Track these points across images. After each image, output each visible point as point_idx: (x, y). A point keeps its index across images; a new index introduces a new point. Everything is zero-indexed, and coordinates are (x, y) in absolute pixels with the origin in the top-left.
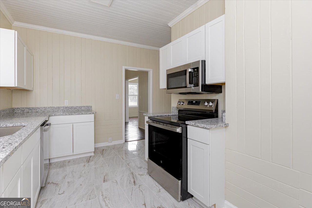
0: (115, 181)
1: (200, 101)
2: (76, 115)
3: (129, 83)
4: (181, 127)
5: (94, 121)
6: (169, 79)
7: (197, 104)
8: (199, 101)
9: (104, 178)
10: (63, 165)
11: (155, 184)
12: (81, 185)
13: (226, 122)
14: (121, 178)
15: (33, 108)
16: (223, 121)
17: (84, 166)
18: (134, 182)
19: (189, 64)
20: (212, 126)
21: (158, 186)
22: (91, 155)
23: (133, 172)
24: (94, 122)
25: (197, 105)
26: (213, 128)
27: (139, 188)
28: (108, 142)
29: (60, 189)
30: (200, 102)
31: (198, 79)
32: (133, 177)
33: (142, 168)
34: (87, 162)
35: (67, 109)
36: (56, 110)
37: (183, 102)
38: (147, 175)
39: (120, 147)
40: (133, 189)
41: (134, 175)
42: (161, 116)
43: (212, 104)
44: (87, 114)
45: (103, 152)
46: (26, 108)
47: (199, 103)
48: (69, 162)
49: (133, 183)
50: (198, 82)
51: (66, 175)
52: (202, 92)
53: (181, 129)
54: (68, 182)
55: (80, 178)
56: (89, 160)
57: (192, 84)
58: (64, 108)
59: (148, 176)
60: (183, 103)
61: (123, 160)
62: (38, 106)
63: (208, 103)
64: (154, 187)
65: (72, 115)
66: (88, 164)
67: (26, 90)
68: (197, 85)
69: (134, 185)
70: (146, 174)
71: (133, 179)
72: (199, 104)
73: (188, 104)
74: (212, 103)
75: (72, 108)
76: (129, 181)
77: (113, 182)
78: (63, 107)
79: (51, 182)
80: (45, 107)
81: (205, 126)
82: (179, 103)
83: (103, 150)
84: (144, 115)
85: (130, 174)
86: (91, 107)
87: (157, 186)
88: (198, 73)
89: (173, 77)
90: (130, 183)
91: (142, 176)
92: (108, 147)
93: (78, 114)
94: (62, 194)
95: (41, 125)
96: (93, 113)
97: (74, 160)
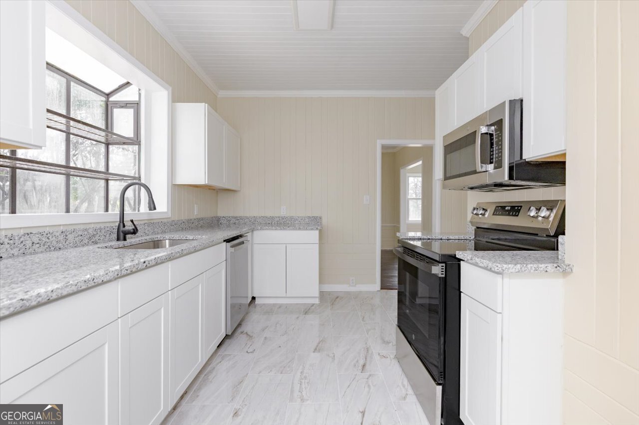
0: (333, 355)
1: (521, 207)
2: (290, 230)
3: (408, 175)
4: (444, 265)
5: (318, 242)
6: (448, 156)
7: (513, 213)
8: (518, 207)
9: (317, 346)
10: (270, 310)
11: (402, 382)
12: (280, 347)
13: (567, 262)
14: (344, 353)
15: (241, 218)
16: (560, 257)
17: (298, 318)
18: (364, 366)
19: (483, 114)
20: (505, 266)
21: (406, 386)
22: (314, 303)
23: (370, 346)
24: (318, 245)
25: (512, 215)
26: (510, 271)
27: (367, 379)
28: (348, 285)
29: (251, 345)
30: (520, 209)
31: (501, 149)
32: (366, 356)
33: (391, 344)
34: (304, 312)
35: (283, 221)
36: (269, 222)
37: (484, 209)
38: (393, 360)
39: (368, 297)
40: (355, 378)
41: (370, 352)
42: (429, 239)
43: (548, 213)
44: (307, 229)
45: (335, 301)
46: (232, 217)
47: (519, 211)
48: (280, 307)
49: (360, 368)
50: (501, 156)
51: (267, 327)
52: (513, 182)
53: (444, 268)
54: (266, 338)
55: (283, 335)
56: (308, 310)
57: (491, 163)
59: (395, 362)
60: (483, 212)
61: (362, 322)
62: (248, 215)
63: (538, 209)
64: (398, 386)
65: (284, 229)
66: (304, 315)
67: (232, 190)
68: (499, 165)
69: (360, 371)
70: (392, 356)
71: (365, 360)
72: (518, 214)
73: (493, 214)
74: (550, 209)
76: (356, 360)
77: (329, 355)
78: (279, 217)
79: (245, 332)
80: (255, 216)
81: (490, 265)
82: (475, 212)
83: (337, 297)
84: (397, 235)
85: (363, 349)
86: (320, 218)
87: (404, 386)
88: (502, 135)
89: (453, 152)
90: (355, 366)
91: (384, 359)
92: (348, 293)
93: (293, 229)
94: (251, 352)
95: (224, 241)
96: (317, 229)
97: (287, 306)
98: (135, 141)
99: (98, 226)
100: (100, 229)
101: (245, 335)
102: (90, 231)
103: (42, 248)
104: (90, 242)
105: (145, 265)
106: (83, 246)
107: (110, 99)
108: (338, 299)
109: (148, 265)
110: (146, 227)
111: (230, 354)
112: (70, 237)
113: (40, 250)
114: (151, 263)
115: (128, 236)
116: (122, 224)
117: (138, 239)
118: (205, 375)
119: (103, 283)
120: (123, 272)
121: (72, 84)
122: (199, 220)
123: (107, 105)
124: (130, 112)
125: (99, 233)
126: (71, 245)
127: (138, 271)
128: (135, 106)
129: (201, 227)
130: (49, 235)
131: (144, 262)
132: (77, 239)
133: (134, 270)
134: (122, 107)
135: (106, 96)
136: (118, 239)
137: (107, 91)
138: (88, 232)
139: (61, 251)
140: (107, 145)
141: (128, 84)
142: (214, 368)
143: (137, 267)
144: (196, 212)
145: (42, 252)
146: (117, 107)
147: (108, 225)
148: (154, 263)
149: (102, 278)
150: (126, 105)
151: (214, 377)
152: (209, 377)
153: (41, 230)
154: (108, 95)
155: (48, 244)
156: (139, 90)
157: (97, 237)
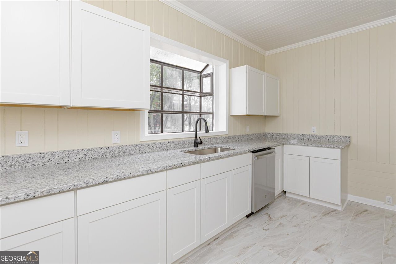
5: (340, 159)
9: (320, 247)
10: (295, 204)
12: (288, 234)
15: (280, 134)
17: (314, 217)
22: (337, 209)
24: (340, 161)
28: (383, 202)
29: (268, 225)
34: (323, 214)
35: (313, 138)
36: (301, 138)
44: (328, 147)
45: (361, 213)
46: (275, 133)
48: (304, 204)
51: (286, 216)
54: (280, 224)
55: (294, 227)
56: (328, 213)
58: (311, 136)
61: (383, 244)
62: (285, 132)
65: (308, 145)
66: (321, 217)
75: (320, 136)
78: (309, 135)
79: (268, 214)
80: (291, 133)
83: (366, 211)
93: (316, 146)
94: (266, 230)
95: (251, 152)
96: (339, 148)
97: (310, 205)
98: (211, 94)
99: (185, 139)
100: (186, 141)
101: (267, 216)
102: (181, 142)
103: (160, 150)
104: (181, 147)
105: (182, 165)
106: (178, 149)
107: (202, 74)
108: (366, 213)
109: (184, 165)
110: (212, 140)
111: (252, 225)
112: (172, 145)
113: (159, 150)
114: (185, 164)
115: (199, 145)
116: (196, 139)
117: (203, 147)
118: (232, 232)
119: (156, 172)
120: (167, 168)
121: (185, 71)
122: (249, 135)
123: (201, 77)
124: (209, 78)
125: (185, 143)
126: (172, 148)
127: (177, 167)
128: (211, 75)
129: (251, 139)
130: (163, 144)
131: (181, 163)
132: (175, 146)
133: (174, 167)
134: (206, 77)
135: (200, 73)
136: (195, 146)
137: (200, 70)
138: (180, 143)
139: (168, 151)
140: (201, 97)
141: (207, 65)
142: (239, 230)
143: (176, 166)
144: (248, 130)
145: (160, 151)
146: (204, 78)
147: (190, 139)
148: (188, 164)
149: (155, 170)
150: (207, 76)
151: (236, 236)
152: (234, 235)
153: (160, 141)
154: (201, 72)
155: (163, 147)
156: (213, 66)
157: (184, 145)
